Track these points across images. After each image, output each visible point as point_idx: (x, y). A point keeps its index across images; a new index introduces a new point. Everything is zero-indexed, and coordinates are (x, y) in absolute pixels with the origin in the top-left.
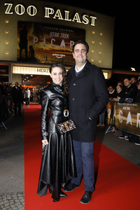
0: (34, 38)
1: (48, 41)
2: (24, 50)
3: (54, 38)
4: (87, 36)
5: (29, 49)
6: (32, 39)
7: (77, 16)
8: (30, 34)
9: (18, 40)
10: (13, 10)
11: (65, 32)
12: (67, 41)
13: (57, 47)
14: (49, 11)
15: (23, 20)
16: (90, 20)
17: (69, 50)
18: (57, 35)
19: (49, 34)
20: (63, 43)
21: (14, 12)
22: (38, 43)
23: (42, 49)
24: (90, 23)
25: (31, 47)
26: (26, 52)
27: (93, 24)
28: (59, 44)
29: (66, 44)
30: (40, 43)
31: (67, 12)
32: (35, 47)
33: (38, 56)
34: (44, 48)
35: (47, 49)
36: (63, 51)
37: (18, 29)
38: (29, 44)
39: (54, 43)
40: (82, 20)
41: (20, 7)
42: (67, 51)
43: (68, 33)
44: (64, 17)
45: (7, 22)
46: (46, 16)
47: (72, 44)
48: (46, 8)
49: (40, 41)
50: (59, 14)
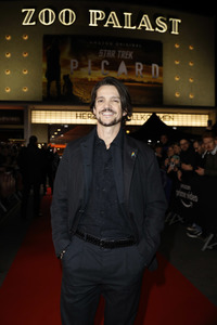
0: (72, 61)
1: (96, 65)
2: (54, 83)
3: (106, 59)
4: (165, 52)
5: (62, 81)
6: (67, 63)
7: (145, 20)
8: (65, 55)
9: (45, 66)
10: (35, 18)
11: (125, 49)
12: (130, 64)
14: (95, 16)
17: (133, 78)
18: (111, 54)
19: (97, 54)
20: (123, 68)
21: (37, 21)
22: (78, 69)
23: (86, 80)
24: (170, 29)
25: (66, 77)
26: (58, 86)
27: (175, 32)
28: (116, 70)
29: (128, 69)
30: (82, 69)
31: (128, 14)
32: (74, 76)
33: (79, 93)
34: (89, 78)
35: (95, 78)
37: (45, 48)
38: (63, 72)
39: (106, 68)
40: (154, 26)
41: (47, 13)
42: (130, 81)
43: (130, 49)
44: (122, 23)
45: (26, 38)
46: (91, 24)
47: (139, 67)
48: (91, 11)
49: (82, 66)
50: (113, 21)
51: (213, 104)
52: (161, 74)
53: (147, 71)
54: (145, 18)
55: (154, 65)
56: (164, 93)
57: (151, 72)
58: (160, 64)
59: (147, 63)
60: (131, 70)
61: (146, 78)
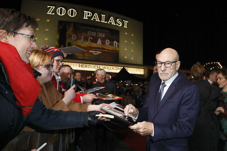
0: (73, 35)
1: (86, 39)
3: (91, 36)
4: (120, 36)
6: (70, 36)
8: (70, 31)
9: (58, 37)
10: (55, 11)
11: (101, 32)
12: (103, 40)
13: (94, 45)
14: (87, 14)
15: (64, 20)
16: (123, 23)
17: (104, 47)
18: (94, 34)
19: (87, 33)
20: (99, 42)
21: (56, 13)
22: (76, 40)
23: (80, 46)
24: (123, 25)
27: (125, 27)
28: (96, 42)
29: (102, 42)
30: (79, 41)
31: (103, 16)
34: (82, 45)
35: (85, 46)
36: (99, 48)
37: (58, 27)
38: (68, 41)
39: (91, 41)
40: (116, 23)
41: (61, 9)
42: (103, 49)
43: (104, 33)
44: (100, 19)
45: (48, 21)
46: (84, 18)
47: (107, 42)
48: (85, 12)
49: (78, 38)
50: (96, 17)
51: (142, 64)
52: (118, 46)
53: (111, 44)
54: (112, 18)
55: (115, 42)
56: (119, 56)
57: (113, 45)
58: (118, 42)
59: (112, 41)
60: (103, 43)
61: (111, 48)
